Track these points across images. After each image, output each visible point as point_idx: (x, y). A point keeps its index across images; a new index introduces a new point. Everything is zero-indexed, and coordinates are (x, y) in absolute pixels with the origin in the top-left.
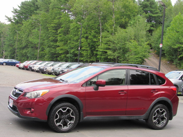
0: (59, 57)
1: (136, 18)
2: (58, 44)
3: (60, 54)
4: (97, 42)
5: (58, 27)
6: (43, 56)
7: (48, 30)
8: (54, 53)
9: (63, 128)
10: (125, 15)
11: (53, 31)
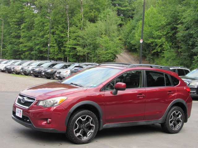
0: (22, 54)
1: (106, 11)
2: (21, 40)
3: (23, 51)
4: (65, 37)
5: (21, 22)
6: (4, 53)
7: (9, 25)
8: (17, 50)
9: (83, 139)
10: (94, 8)
11: (16, 27)
